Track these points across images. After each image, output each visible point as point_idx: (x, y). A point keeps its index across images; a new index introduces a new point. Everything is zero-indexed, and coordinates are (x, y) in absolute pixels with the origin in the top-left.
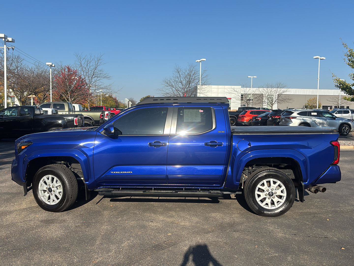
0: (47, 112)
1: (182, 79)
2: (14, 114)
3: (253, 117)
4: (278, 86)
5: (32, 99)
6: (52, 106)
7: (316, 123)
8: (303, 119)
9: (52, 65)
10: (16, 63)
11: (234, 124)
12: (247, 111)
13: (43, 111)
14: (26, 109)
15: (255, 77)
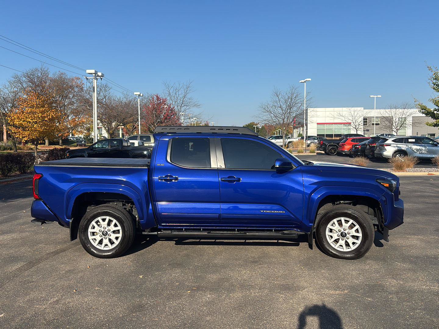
0: (134, 143)
1: (281, 104)
2: (105, 146)
3: (353, 145)
4: (405, 107)
5: (121, 130)
6: (139, 138)
7: (412, 149)
8: (398, 147)
9: (140, 95)
10: (104, 92)
11: (335, 154)
12: (348, 139)
13: (131, 143)
14: (115, 141)
15: (378, 96)
